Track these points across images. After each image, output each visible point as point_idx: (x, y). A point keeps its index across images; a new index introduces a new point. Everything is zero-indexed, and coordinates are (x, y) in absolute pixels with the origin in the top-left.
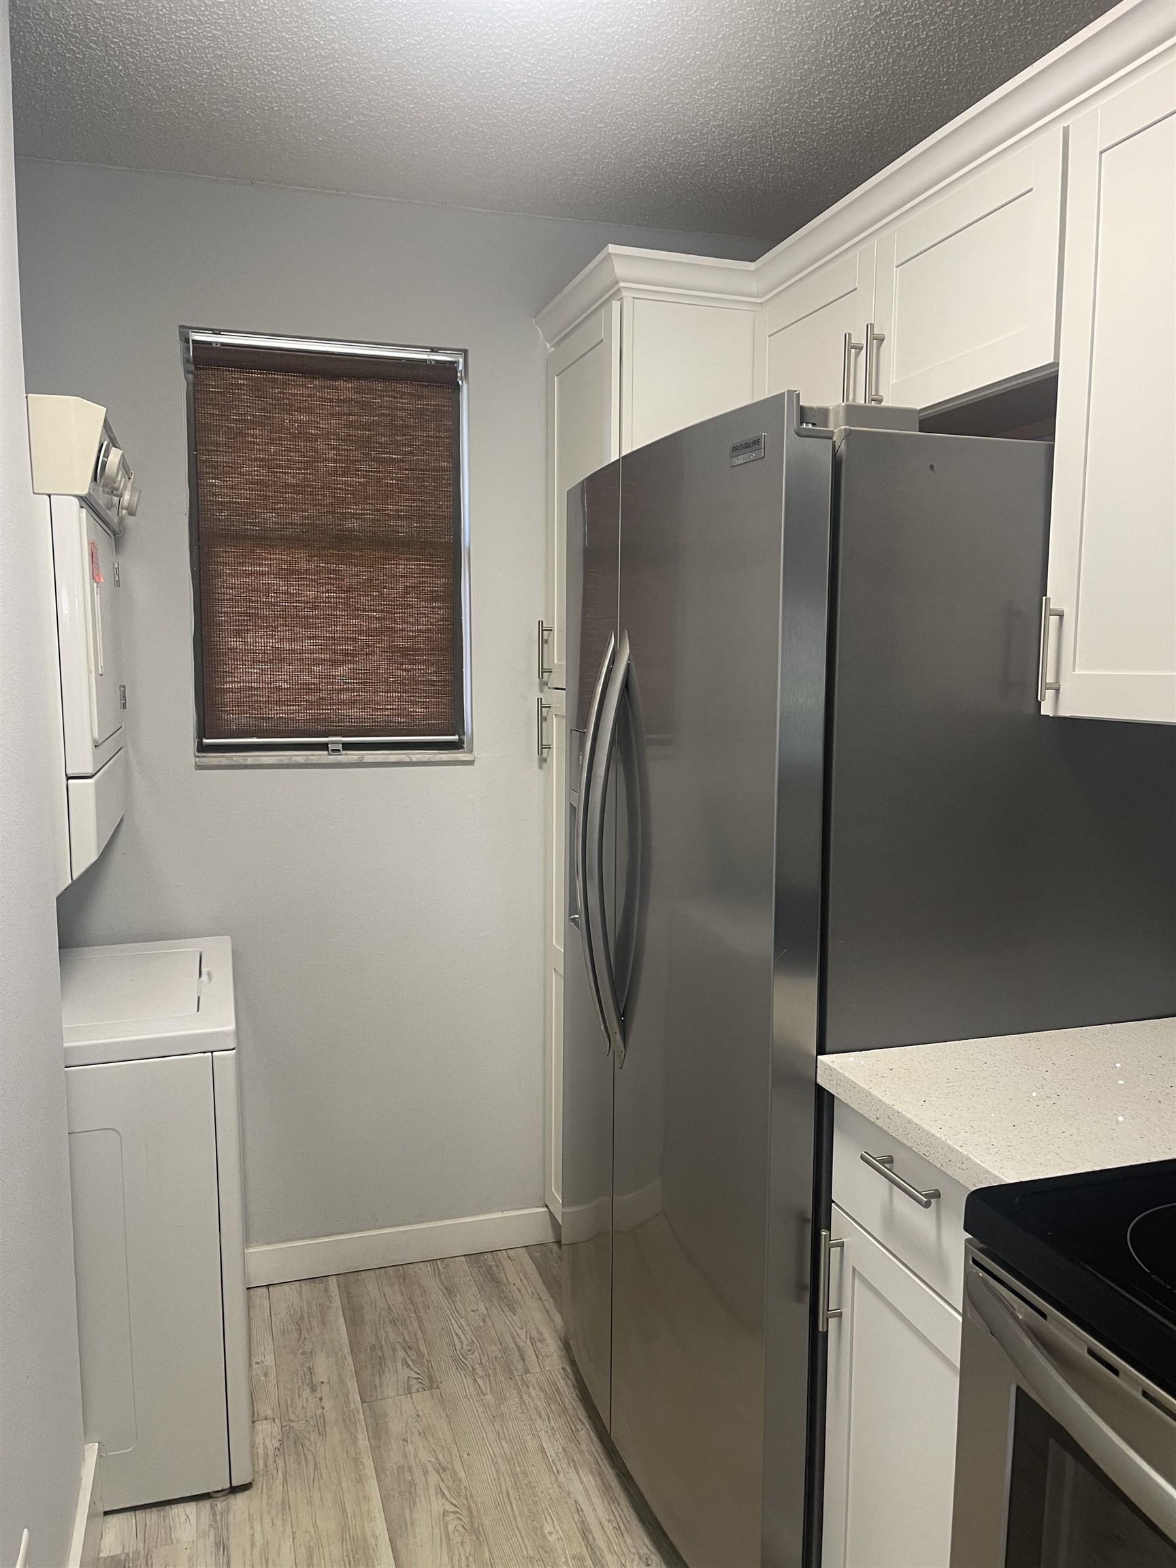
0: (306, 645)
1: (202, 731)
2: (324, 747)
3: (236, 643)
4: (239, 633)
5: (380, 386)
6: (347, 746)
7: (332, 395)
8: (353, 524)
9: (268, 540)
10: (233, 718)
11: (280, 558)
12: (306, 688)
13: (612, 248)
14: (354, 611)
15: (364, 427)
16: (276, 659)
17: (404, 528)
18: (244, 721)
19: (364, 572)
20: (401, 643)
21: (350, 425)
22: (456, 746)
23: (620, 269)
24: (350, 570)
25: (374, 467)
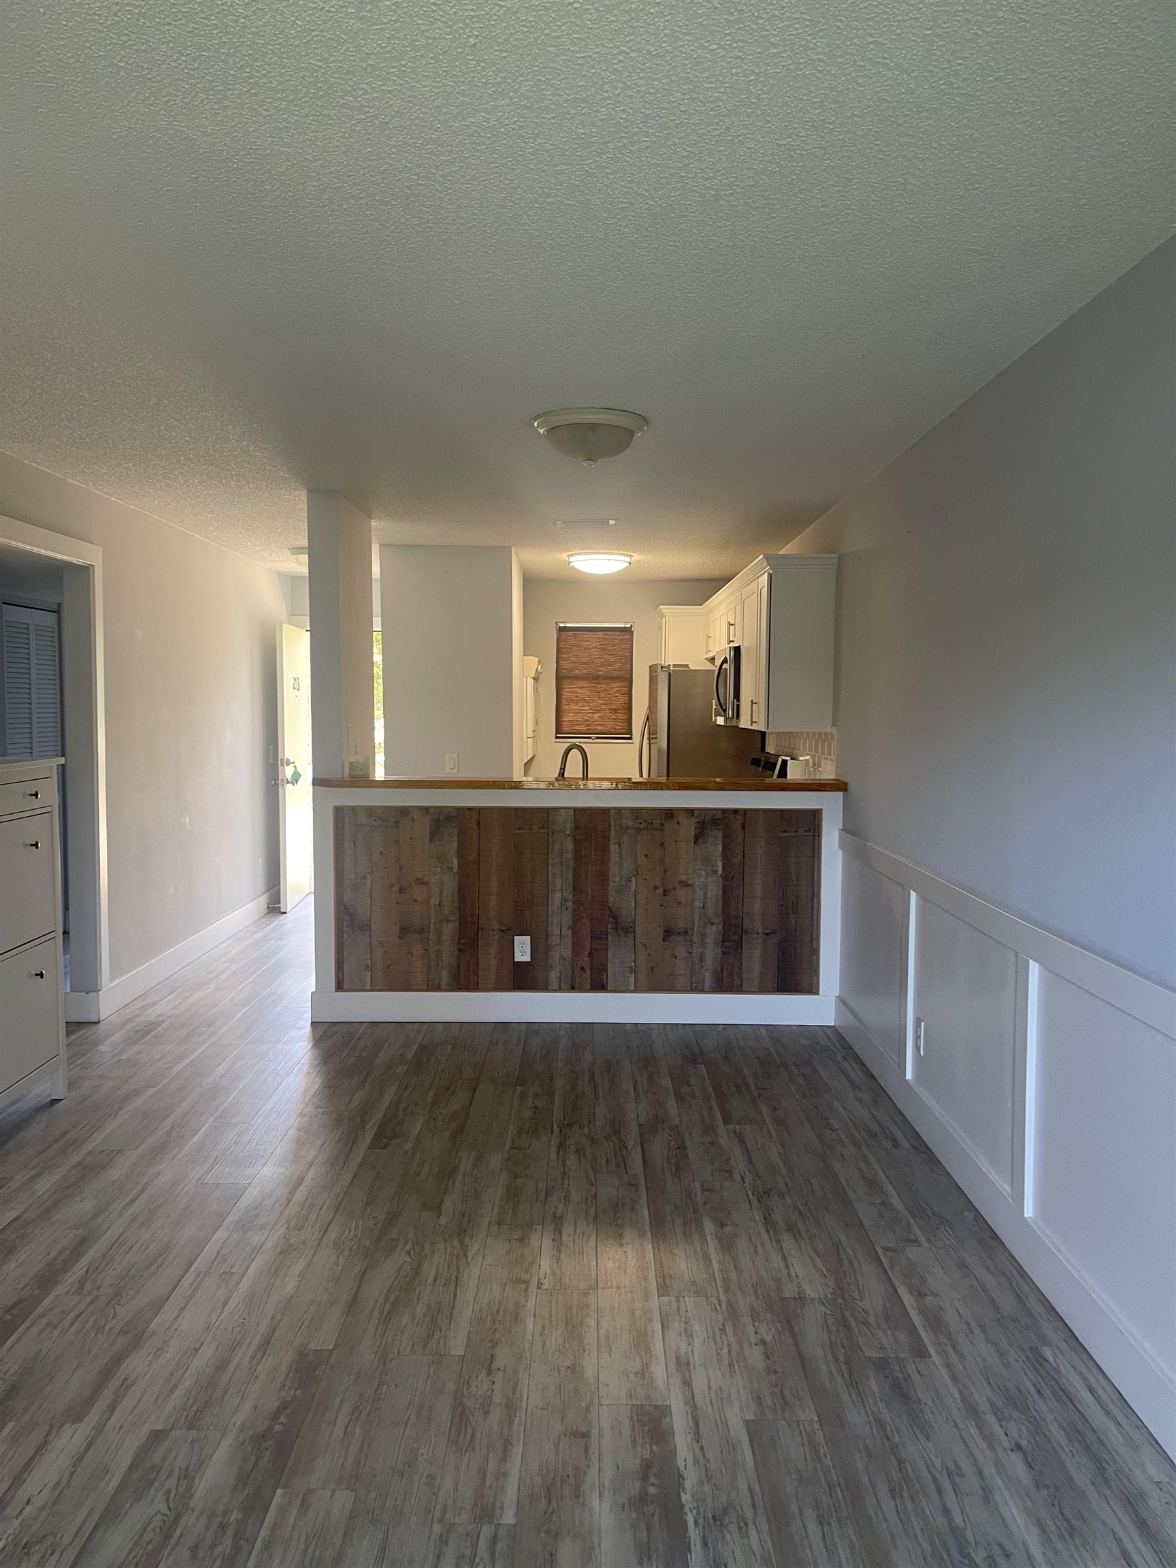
0: (587, 708)
1: (557, 733)
2: (590, 738)
3: (567, 707)
4: (568, 705)
5: (609, 633)
6: (597, 738)
7: (596, 636)
8: (600, 673)
9: (577, 678)
10: (566, 729)
11: (580, 683)
12: (586, 721)
13: (661, 607)
14: (600, 698)
15: (605, 645)
16: (578, 712)
17: (615, 674)
18: (569, 731)
19: (604, 687)
20: (613, 707)
21: (601, 645)
22: (630, 738)
23: (663, 611)
24: (599, 686)
25: (607, 656)
